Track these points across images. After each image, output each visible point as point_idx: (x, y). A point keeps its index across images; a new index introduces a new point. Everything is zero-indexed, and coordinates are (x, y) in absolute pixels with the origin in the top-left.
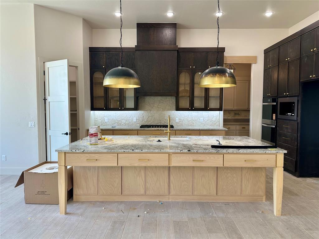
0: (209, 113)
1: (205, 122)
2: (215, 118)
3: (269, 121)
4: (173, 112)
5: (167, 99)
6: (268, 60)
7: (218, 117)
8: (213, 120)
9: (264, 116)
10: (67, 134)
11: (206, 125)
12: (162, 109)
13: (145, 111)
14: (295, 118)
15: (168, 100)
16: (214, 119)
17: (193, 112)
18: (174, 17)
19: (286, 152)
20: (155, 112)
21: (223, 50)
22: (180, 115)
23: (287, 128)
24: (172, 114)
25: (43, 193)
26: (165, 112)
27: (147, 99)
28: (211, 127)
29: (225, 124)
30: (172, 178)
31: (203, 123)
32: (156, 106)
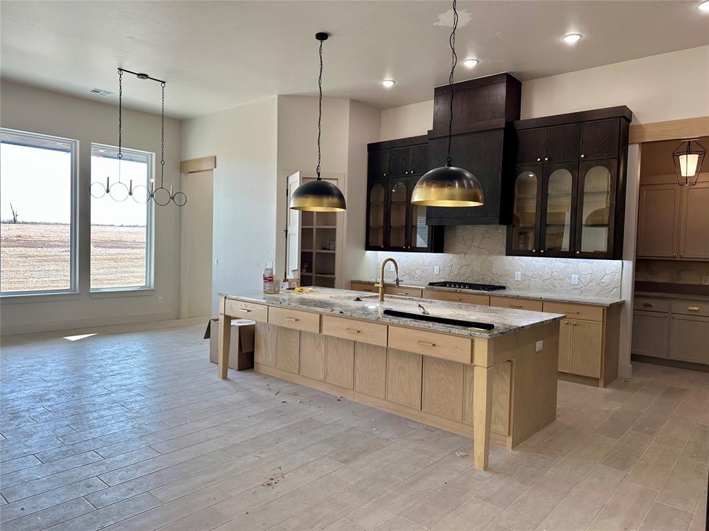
0: (595, 264)
1: (582, 285)
2: (609, 276)
5: (498, 229)
7: (618, 276)
8: (602, 281)
11: (585, 294)
12: (487, 251)
13: (455, 255)
15: (500, 231)
16: (606, 279)
17: (556, 260)
20: (473, 257)
22: (524, 266)
24: (507, 262)
26: (494, 257)
27: (460, 231)
28: (597, 297)
29: (638, 293)
31: (577, 287)
32: (475, 244)
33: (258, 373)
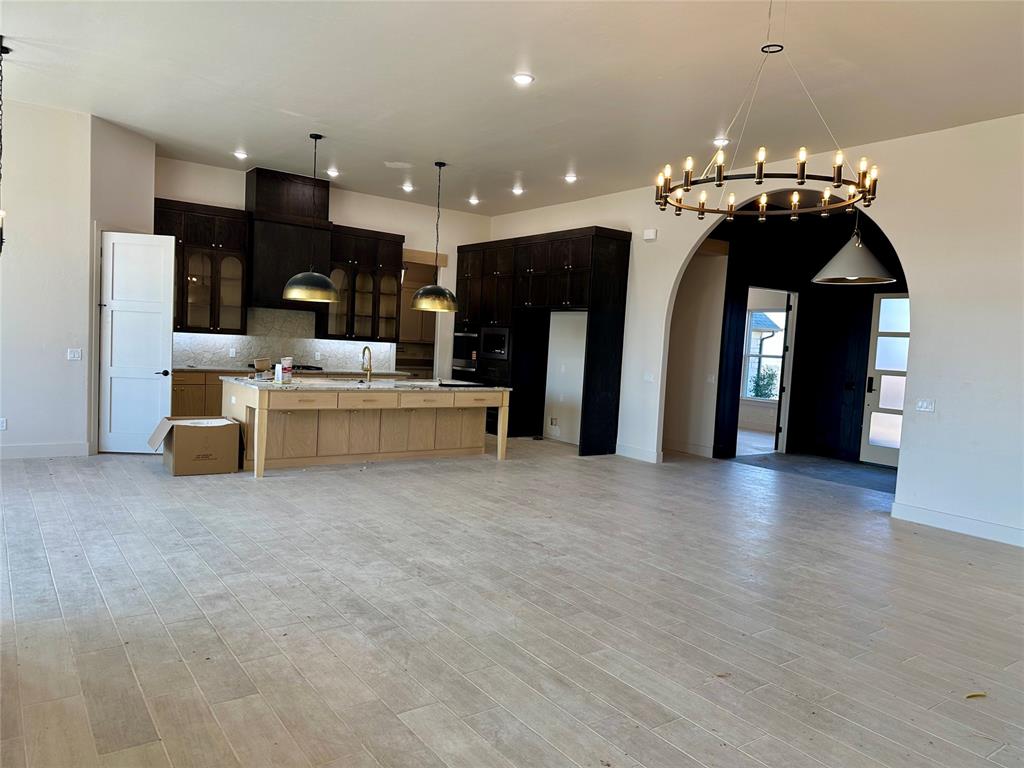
2: (383, 354)
3: (462, 362)
4: (311, 340)
6: (465, 265)
9: (456, 355)
10: (166, 373)
14: (505, 357)
18: (339, 177)
19: (511, 389)
20: (275, 339)
21: (402, 238)
22: (322, 347)
23: (493, 371)
24: (308, 344)
25: (206, 457)
26: (295, 340)
27: (259, 312)
30: (383, 429)
32: (276, 327)
33: (246, 471)
